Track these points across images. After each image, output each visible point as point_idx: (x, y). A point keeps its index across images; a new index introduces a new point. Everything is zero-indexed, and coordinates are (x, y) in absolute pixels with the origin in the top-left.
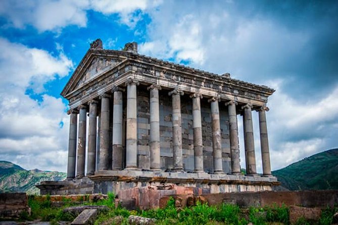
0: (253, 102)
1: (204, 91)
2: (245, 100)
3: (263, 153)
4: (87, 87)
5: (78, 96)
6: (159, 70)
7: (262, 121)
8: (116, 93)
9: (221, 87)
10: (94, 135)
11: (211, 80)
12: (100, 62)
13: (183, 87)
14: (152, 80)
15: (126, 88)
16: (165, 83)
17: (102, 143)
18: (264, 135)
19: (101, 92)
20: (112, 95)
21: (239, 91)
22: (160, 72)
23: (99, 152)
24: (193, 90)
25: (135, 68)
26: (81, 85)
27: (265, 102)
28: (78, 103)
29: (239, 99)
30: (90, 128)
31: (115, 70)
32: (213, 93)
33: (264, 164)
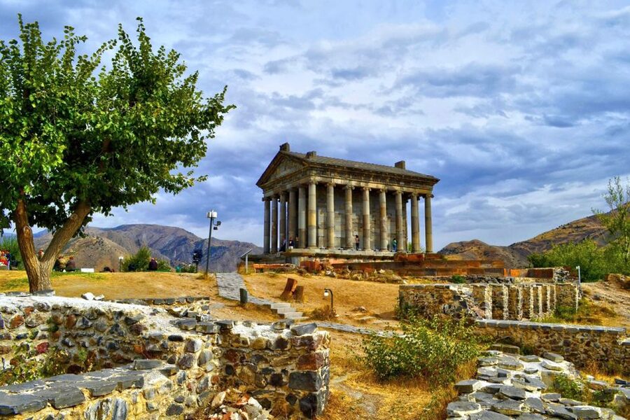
0: (418, 191)
1: (372, 185)
2: (411, 190)
3: (427, 233)
4: (278, 181)
5: (271, 188)
6: (333, 171)
7: (427, 206)
8: (300, 189)
9: (388, 181)
10: (283, 221)
11: (379, 175)
12: (288, 162)
13: (354, 183)
14: (328, 179)
15: (308, 186)
16: (339, 181)
17: (290, 227)
18: (427, 219)
19: (289, 186)
20: (298, 190)
21: (405, 182)
22: (334, 173)
23: (288, 233)
24: (362, 184)
25: (314, 172)
26: (272, 179)
27: (431, 190)
28: (271, 193)
29: (405, 189)
30: (281, 215)
31: (300, 172)
32: (381, 186)
33: (427, 243)
